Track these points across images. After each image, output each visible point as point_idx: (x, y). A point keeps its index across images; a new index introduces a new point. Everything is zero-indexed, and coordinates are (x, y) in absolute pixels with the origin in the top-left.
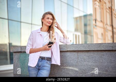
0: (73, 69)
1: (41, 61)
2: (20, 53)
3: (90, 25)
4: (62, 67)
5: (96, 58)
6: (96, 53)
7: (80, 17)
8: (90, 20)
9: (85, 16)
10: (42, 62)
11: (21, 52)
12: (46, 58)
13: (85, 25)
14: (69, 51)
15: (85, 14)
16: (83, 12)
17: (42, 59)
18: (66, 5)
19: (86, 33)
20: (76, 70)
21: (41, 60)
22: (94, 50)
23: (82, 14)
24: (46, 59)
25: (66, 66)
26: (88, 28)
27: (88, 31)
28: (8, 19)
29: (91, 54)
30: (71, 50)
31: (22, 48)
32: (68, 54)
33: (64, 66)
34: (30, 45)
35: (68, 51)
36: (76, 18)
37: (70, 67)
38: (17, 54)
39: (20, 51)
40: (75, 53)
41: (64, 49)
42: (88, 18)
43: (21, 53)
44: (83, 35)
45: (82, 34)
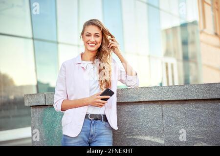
0: (153, 140)
1: (94, 124)
2: (43, 109)
3: (193, 42)
4: (129, 137)
5: (202, 116)
6: (201, 105)
7: (174, 28)
8: (193, 33)
9: (184, 26)
10: (97, 127)
11: (45, 105)
12: (102, 117)
13: (185, 43)
14: (144, 102)
15: (183, 22)
16: (180, 17)
17: (95, 119)
18: (145, 6)
19: (186, 58)
20: (160, 143)
21: (93, 122)
22: (196, 98)
23: (177, 23)
24: (103, 119)
25: (138, 135)
26: (191, 49)
27: (190, 55)
28: (33, 39)
29: (191, 107)
30: (147, 100)
31: (46, 96)
32: (142, 108)
33: (134, 135)
34: (62, 92)
35: (140, 102)
36: (166, 31)
37: (147, 136)
38: (38, 109)
39: (43, 103)
40: (155, 106)
41: (132, 97)
42: (190, 29)
43: (45, 107)
44: (181, 64)
45: (178, 60)
